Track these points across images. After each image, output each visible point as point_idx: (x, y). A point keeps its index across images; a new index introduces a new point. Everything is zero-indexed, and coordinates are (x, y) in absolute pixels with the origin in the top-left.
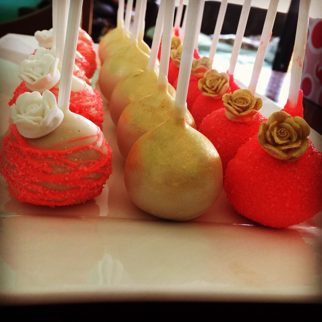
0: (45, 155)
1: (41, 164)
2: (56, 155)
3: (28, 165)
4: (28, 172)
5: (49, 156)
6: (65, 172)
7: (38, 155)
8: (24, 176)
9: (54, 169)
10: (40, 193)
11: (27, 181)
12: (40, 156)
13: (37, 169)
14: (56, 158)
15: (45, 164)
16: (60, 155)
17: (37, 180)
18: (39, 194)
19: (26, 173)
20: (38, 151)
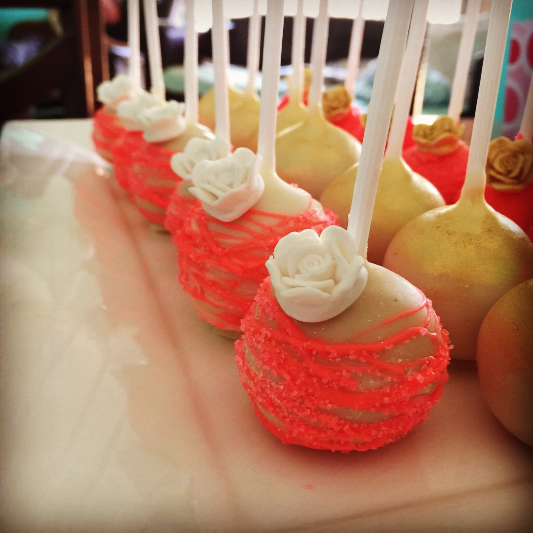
0: (344, 355)
1: (337, 373)
2: (364, 353)
3: (309, 375)
4: (310, 391)
5: (350, 357)
6: (381, 388)
7: (330, 356)
8: (301, 397)
9: (361, 383)
10: (332, 429)
11: (307, 408)
12: (335, 358)
13: (328, 384)
14: (364, 361)
15: (344, 373)
16: (370, 353)
17: (329, 406)
18: (329, 432)
19: (307, 391)
20: (328, 348)
